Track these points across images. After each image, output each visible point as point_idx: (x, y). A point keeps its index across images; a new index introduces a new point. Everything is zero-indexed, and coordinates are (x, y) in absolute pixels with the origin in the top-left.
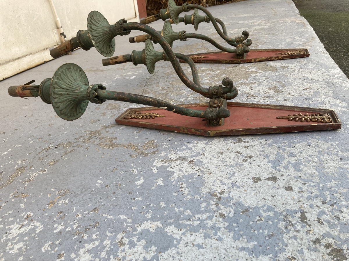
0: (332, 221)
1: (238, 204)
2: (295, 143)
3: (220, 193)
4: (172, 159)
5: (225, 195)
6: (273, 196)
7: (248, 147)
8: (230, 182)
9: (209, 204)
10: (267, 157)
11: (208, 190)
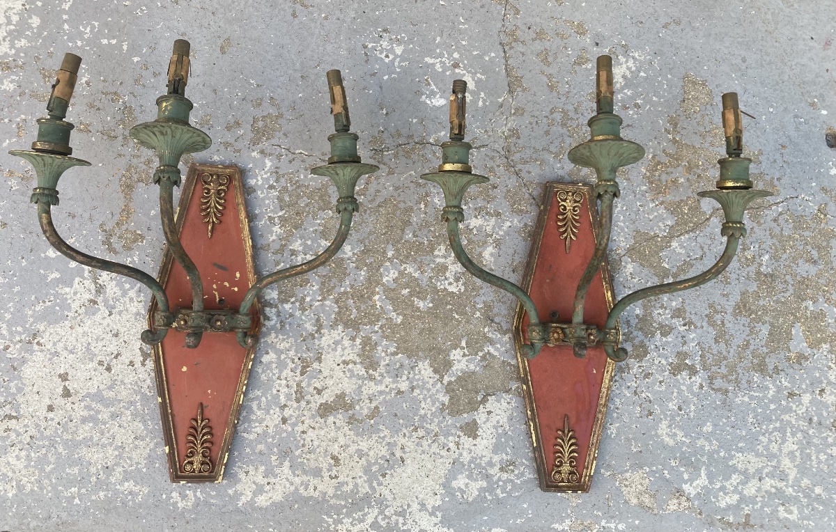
0: (9, 440)
1: (24, 361)
2: (144, 422)
3: (38, 342)
4: (99, 277)
5: (36, 347)
6: (38, 393)
7: (133, 366)
8: (59, 350)
9: (20, 334)
10: (110, 388)
11: (42, 328)
